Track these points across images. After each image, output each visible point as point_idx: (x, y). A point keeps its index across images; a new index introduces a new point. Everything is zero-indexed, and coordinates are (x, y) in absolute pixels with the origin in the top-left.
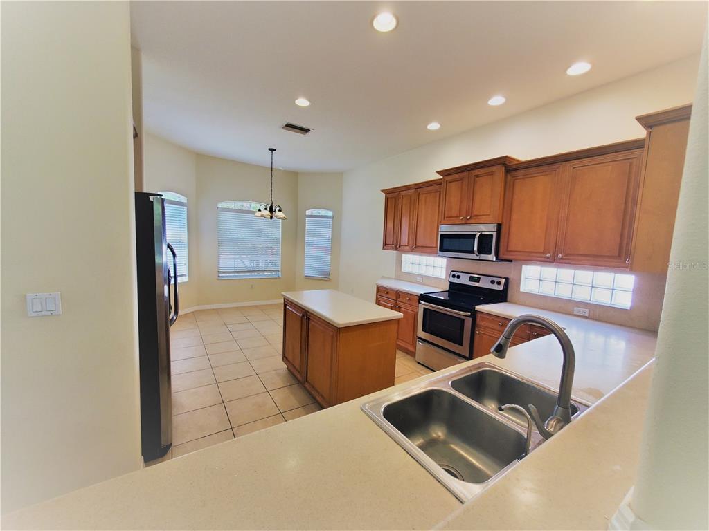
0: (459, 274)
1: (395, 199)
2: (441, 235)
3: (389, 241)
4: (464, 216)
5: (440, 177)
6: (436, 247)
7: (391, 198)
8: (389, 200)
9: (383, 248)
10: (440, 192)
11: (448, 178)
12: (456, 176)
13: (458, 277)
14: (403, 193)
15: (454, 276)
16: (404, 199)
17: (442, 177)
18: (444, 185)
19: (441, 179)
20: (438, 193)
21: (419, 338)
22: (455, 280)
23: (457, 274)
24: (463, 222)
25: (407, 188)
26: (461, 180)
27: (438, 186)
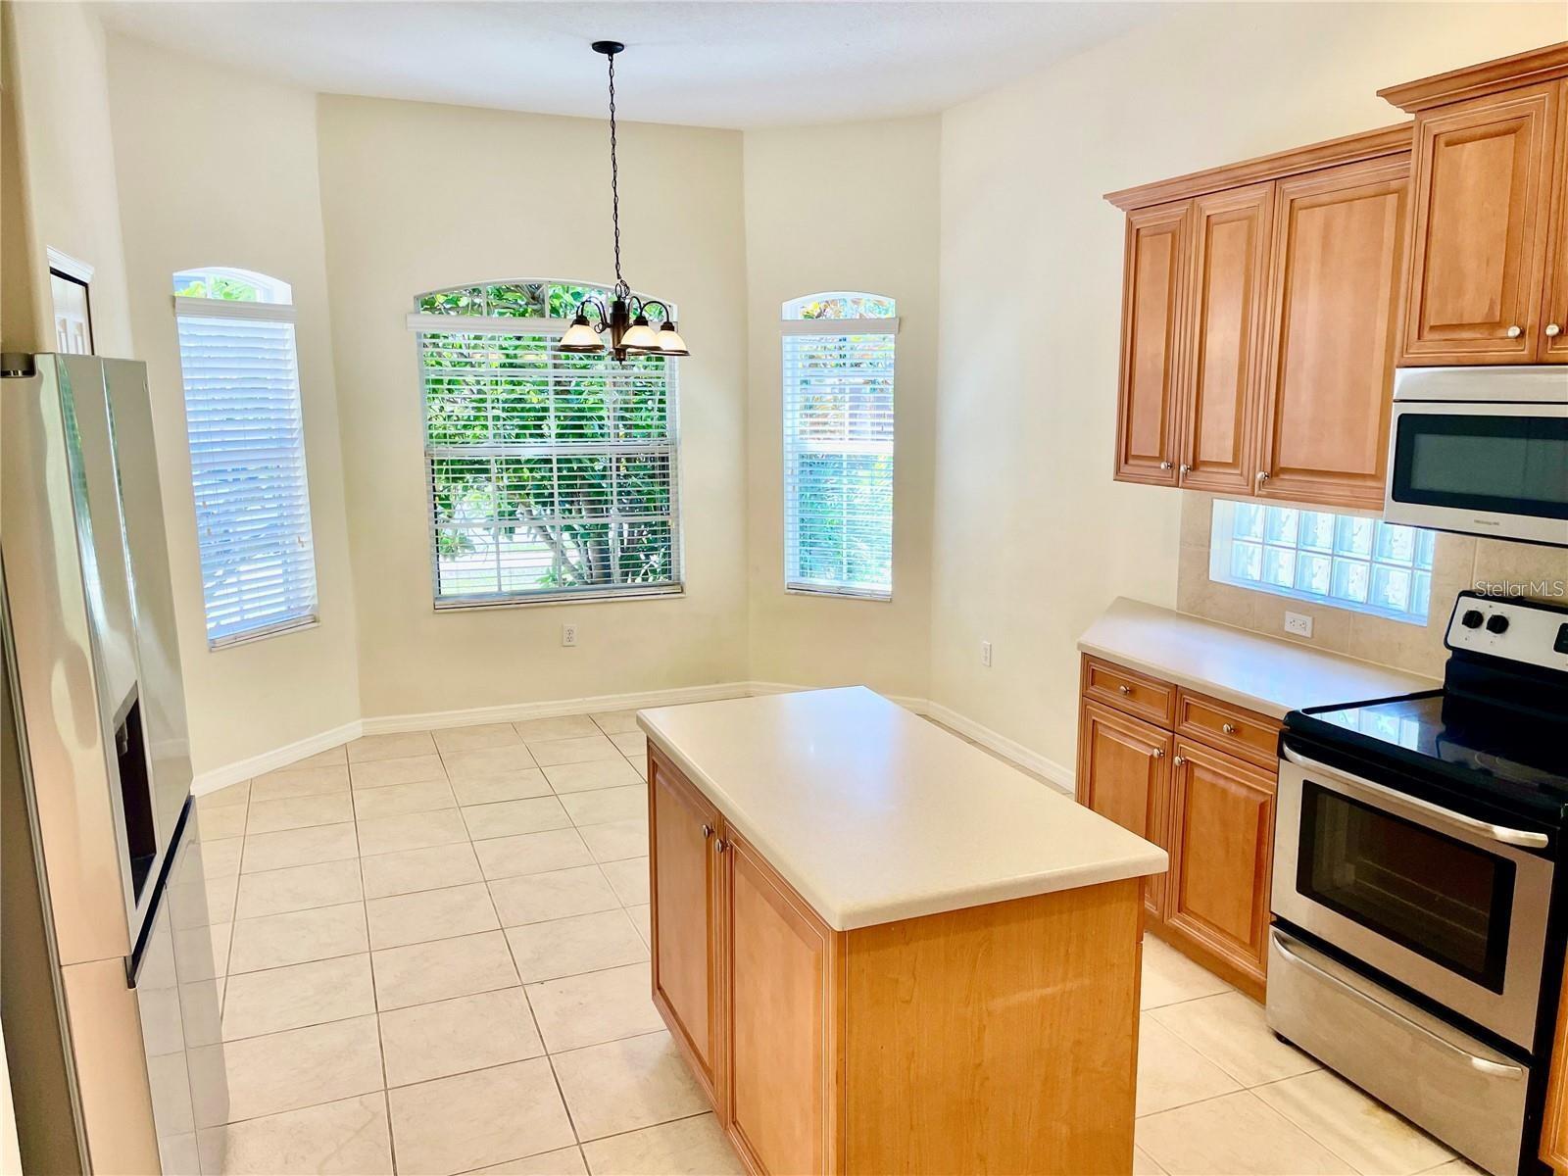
0: (1500, 609)
1: (1175, 237)
2: (1402, 418)
3: (1146, 440)
4: (1531, 319)
5: (1399, 116)
6: (1378, 476)
7: (1157, 233)
8: (1144, 242)
9: (1119, 475)
10: (1401, 193)
11: (1444, 122)
12: (1487, 111)
13: (1499, 625)
14: (1212, 206)
15: (1473, 620)
16: (1219, 234)
17: (1412, 117)
18: (1421, 153)
19: (1406, 128)
20: (1392, 199)
21: (1281, 923)
22: (1482, 641)
23: (1489, 610)
24: (1525, 353)
25: (1235, 178)
26: (1514, 129)
27: (1388, 168)
